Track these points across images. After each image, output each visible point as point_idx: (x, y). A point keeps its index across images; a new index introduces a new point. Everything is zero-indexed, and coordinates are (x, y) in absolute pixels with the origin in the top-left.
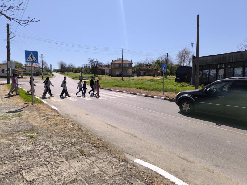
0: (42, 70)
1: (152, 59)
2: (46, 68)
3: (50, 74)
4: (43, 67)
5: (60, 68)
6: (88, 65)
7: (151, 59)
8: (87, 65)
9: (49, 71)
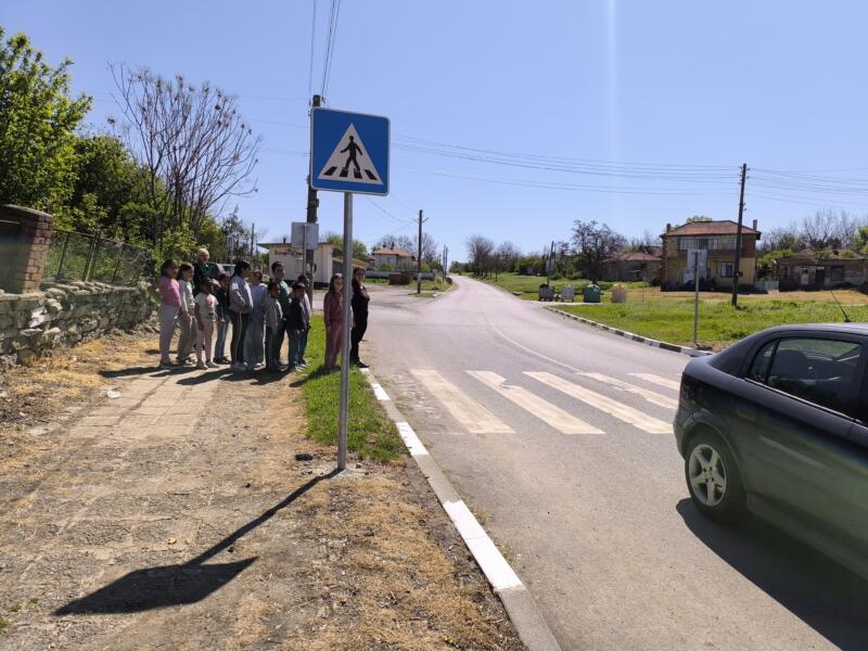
0: (419, 264)
1: (844, 218)
2: (429, 259)
3: (441, 278)
4: (423, 257)
5: (472, 260)
6: (571, 247)
7: (840, 219)
8: (566, 245)
9: (440, 268)
